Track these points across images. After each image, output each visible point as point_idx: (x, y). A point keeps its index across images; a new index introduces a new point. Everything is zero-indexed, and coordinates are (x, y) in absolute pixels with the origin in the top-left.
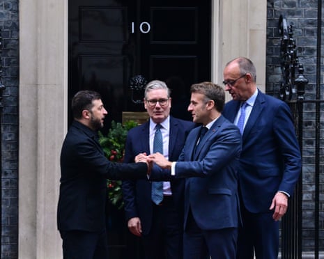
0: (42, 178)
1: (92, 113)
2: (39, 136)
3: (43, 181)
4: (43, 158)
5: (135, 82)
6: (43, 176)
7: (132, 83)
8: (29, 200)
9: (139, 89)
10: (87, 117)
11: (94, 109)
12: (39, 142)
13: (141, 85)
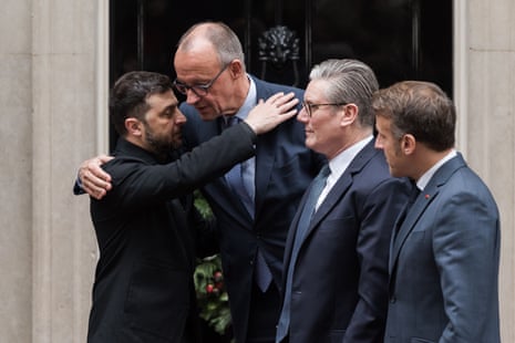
0: (44, 272)
1: (145, 123)
2: (36, 174)
3: (46, 279)
4: (46, 227)
5: (269, 43)
6: (46, 268)
7: (264, 46)
8: (14, 322)
9: (280, 59)
10: (137, 133)
11: (149, 116)
12: (36, 188)
13: (283, 49)
